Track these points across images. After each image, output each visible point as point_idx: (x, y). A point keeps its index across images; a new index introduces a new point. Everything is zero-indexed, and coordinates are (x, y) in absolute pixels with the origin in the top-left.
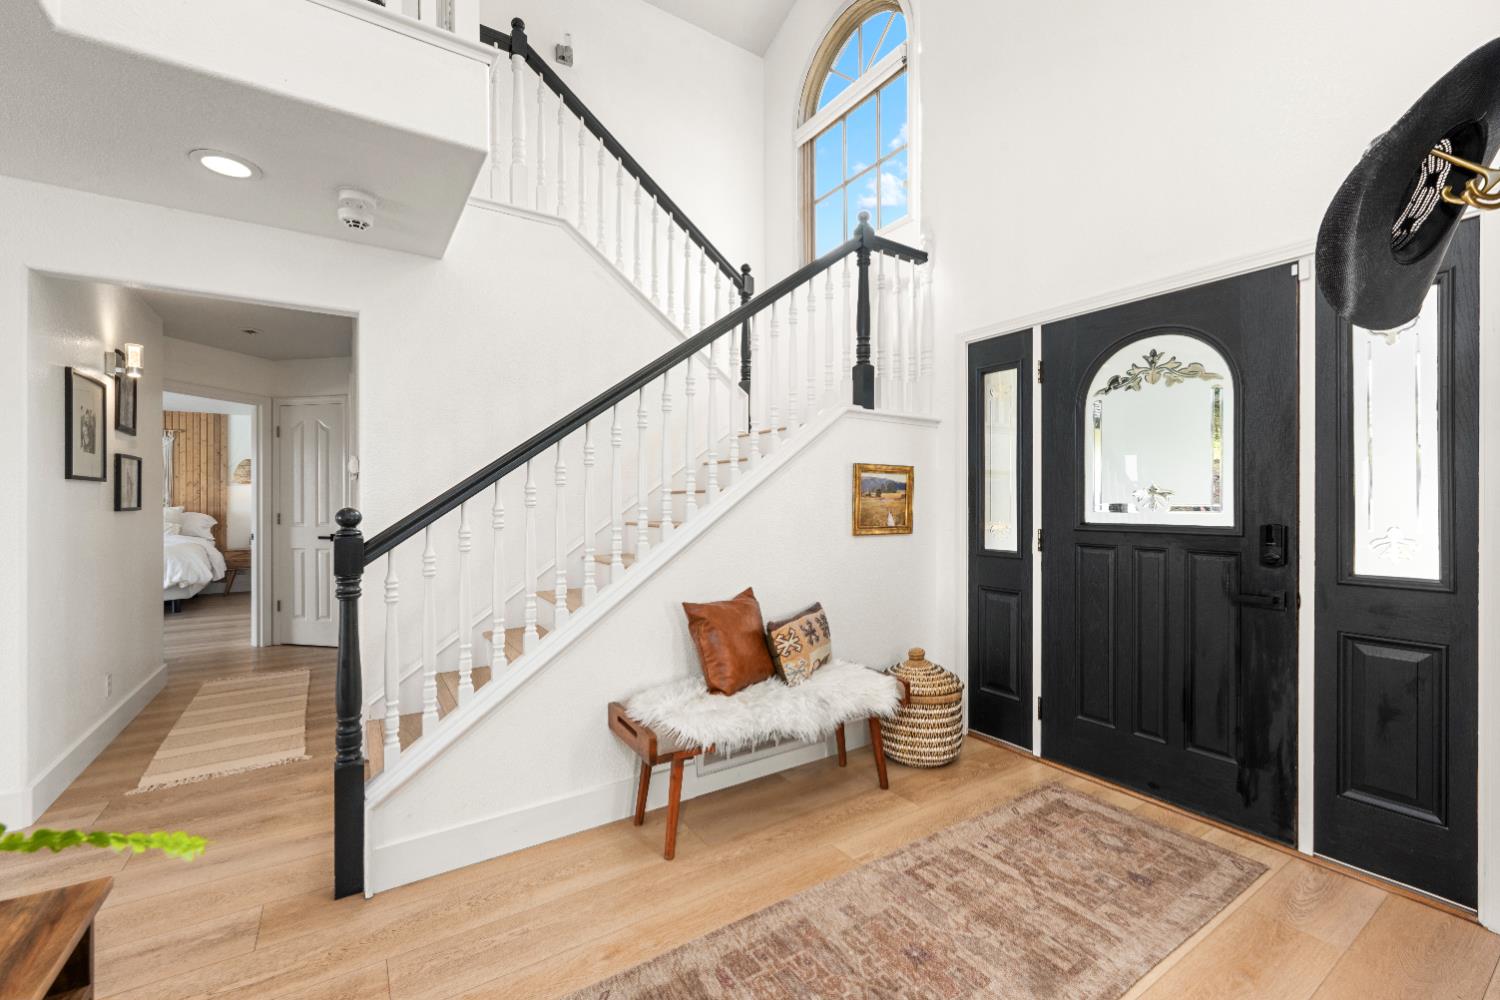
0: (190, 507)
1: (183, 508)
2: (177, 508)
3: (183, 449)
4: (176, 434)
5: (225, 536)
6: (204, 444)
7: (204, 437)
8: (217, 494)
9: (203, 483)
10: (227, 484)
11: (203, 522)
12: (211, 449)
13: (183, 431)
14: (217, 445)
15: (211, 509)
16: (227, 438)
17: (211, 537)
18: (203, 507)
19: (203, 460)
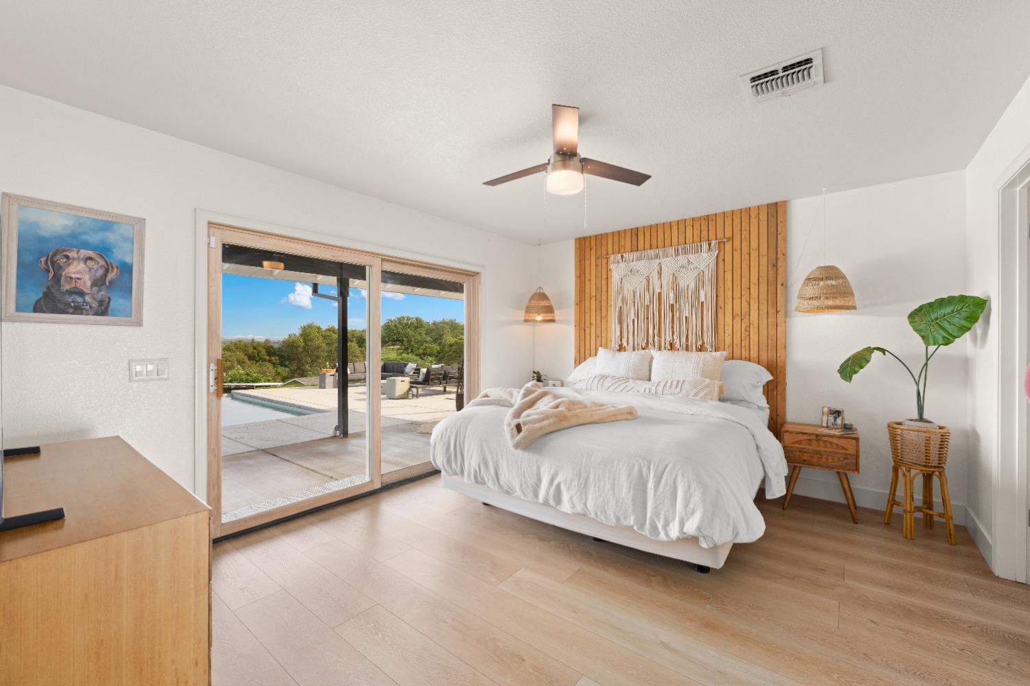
0: (737, 352)
1: (725, 353)
2: (718, 354)
3: (728, 266)
4: (721, 245)
5: (784, 399)
6: (754, 254)
7: (754, 245)
8: (772, 332)
9: (754, 314)
10: (786, 315)
11: (756, 376)
12: (764, 261)
13: (729, 239)
14: (772, 255)
15: (764, 357)
16: (785, 240)
17: (763, 402)
18: (754, 353)
19: (754, 279)
